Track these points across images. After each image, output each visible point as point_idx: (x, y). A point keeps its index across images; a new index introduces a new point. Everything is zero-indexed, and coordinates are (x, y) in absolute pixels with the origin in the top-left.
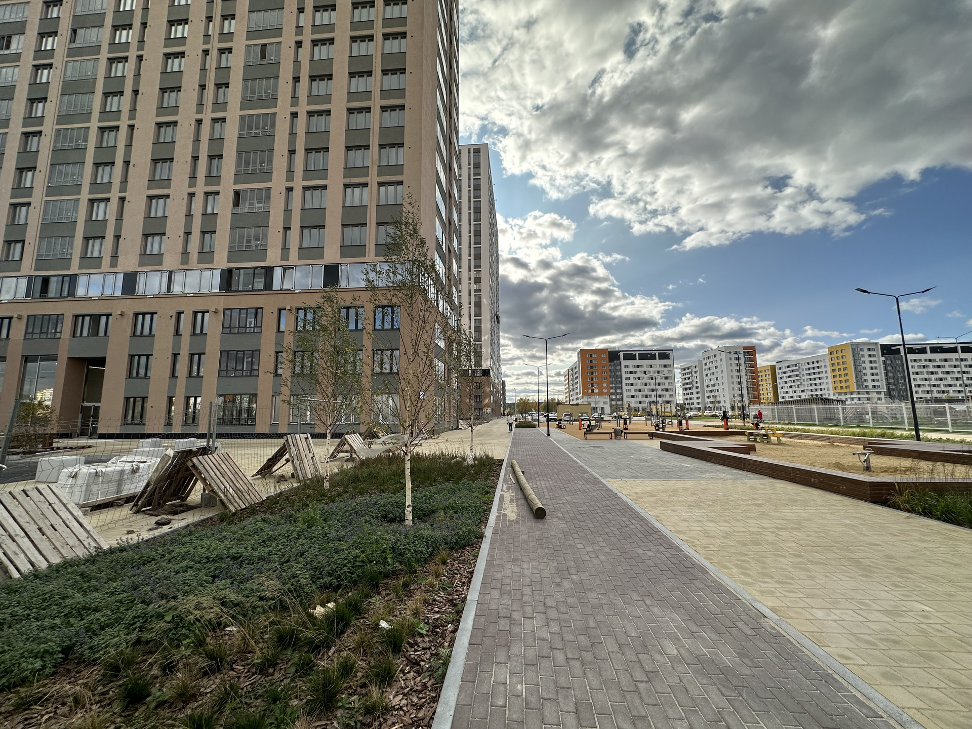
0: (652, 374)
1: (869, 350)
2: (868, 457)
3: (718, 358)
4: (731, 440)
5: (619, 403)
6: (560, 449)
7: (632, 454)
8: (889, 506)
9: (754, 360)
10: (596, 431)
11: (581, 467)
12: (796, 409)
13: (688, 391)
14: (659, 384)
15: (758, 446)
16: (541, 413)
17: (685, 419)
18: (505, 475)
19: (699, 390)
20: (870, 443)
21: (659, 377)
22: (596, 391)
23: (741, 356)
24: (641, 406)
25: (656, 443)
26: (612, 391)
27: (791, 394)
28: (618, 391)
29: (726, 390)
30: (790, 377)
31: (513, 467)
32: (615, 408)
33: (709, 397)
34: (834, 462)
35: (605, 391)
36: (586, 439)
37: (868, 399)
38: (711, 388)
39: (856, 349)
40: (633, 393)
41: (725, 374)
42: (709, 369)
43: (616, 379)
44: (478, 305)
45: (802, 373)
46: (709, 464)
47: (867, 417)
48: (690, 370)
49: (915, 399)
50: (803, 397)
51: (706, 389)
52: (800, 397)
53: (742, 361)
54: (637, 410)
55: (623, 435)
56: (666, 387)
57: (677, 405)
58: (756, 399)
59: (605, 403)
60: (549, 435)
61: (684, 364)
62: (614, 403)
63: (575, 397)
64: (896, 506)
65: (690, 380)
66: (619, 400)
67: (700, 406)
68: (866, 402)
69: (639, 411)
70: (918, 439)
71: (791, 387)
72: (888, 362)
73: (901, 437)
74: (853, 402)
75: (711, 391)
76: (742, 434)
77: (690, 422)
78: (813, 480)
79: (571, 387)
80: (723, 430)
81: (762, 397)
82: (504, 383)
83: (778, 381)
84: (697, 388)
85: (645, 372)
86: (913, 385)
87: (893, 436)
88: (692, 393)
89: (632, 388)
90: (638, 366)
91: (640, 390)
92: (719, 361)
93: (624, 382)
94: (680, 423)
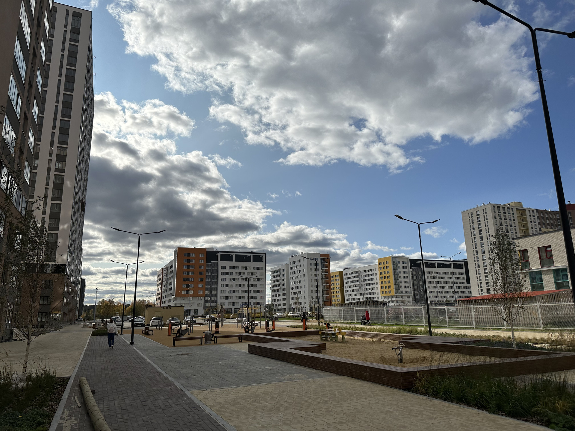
0: (246, 276)
1: (403, 263)
2: (401, 352)
3: (301, 263)
4: (308, 340)
5: (213, 304)
6: (144, 359)
7: (220, 359)
8: (413, 392)
9: (328, 266)
10: (186, 336)
11: (165, 378)
12: (356, 310)
13: (277, 293)
14: (252, 286)
15: (328, 345)
16: (125, 318)
17: (272, 320)
18: (69, 397)
19: (285, 292)
20: (403, 339)
21: (252, 279)
22: (191, 292)
23: (319, 262)
24: (233, 308)
25: (244, 347)
26: (207, 292)
27: (353, 297)
28: (213, 292)
29: (307, 292)
30: (353, 282)
31: (80, 386)
32: (208, 310)
33: (293, 299)
34: (380, 356)
35: (200, 292)
36: (174, 345)
37: (402, 302)
38: (295, 290)
39: (395, 260)
40: (227, 294)
41: (306, 278)
42: (294, 273)
43: (213, 279)
44: (59, 187)
45: (361, 279)
46: (289, 365)
47: (401, 316)
48: (278, 273)
49: (429, 302)
50: (361, 300)
51: (291, 291)
52: (359, 299)
53: (319, 267)
54: (229, 311)
55: (213, 339)
56: (258, 288)
57: (266, 306)
58: (328, 302)
59: (199, 305)
60: (132, 343)
61: (275, 267)
62: (208, 305)
63: (167, 299)
64: (417, 392)
65: (278, 283)
66: (213, 302)
67: (285, 307)
68: (401, 304)
69: (231, 313)
70: (431, 334)
71: (353, 291)
72: (414, 273)
73: (421, 332)
74: (393, 304)
75: (295, 293)
76: (316, 333)
77: (276, 323)
78: (365, 374)
79: (164, 288)
80: (302, 330)
81: (333, 299)
82: (83, 281)
83: (345, 285)
84: (284, 290)
85: (240, 274)
86: (428, 291)
87: (416, 332)
88: (279, 295)
89: (227, 289)
90: (234, 268)
91: (234, 292)
92: (302, 265)
93: (220, 282)
94: (267, 325)
